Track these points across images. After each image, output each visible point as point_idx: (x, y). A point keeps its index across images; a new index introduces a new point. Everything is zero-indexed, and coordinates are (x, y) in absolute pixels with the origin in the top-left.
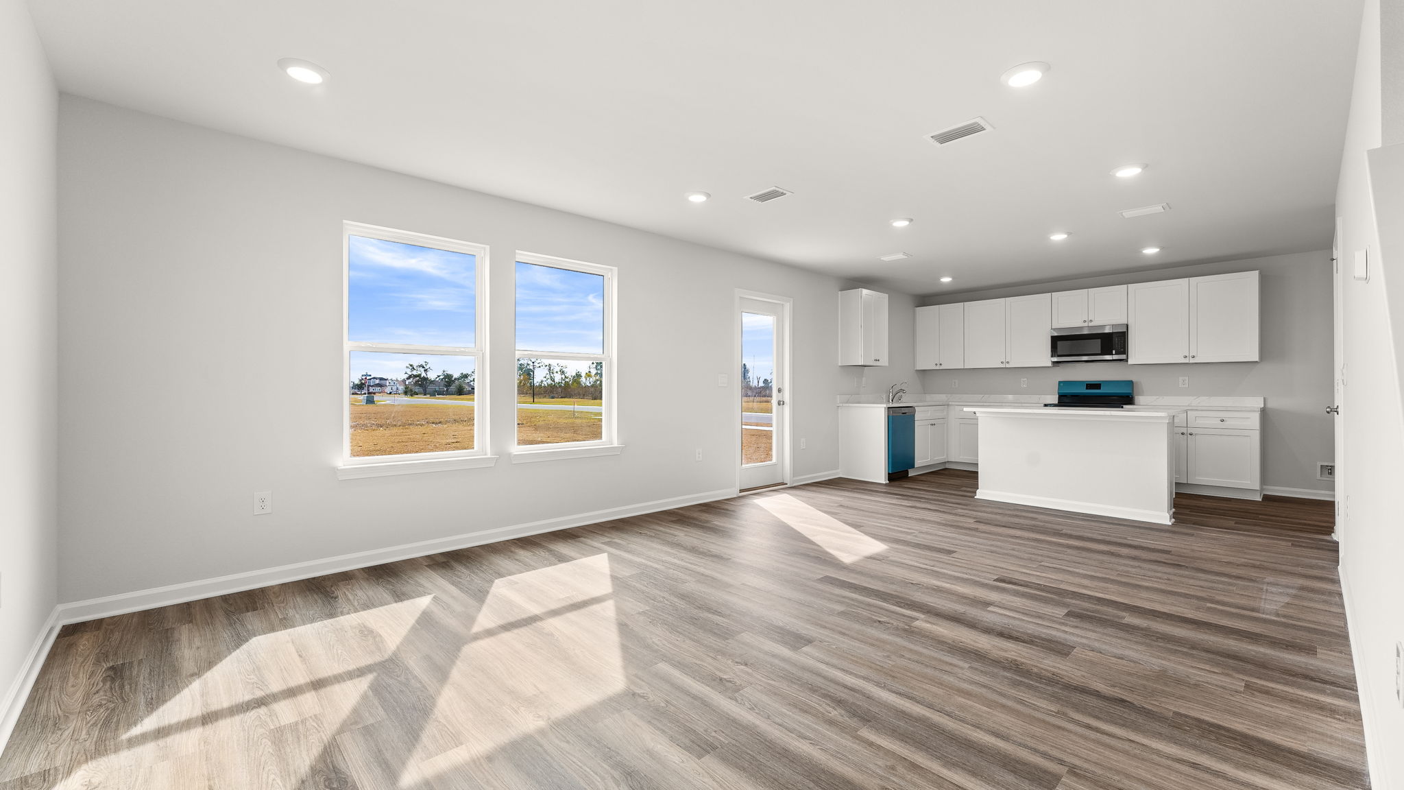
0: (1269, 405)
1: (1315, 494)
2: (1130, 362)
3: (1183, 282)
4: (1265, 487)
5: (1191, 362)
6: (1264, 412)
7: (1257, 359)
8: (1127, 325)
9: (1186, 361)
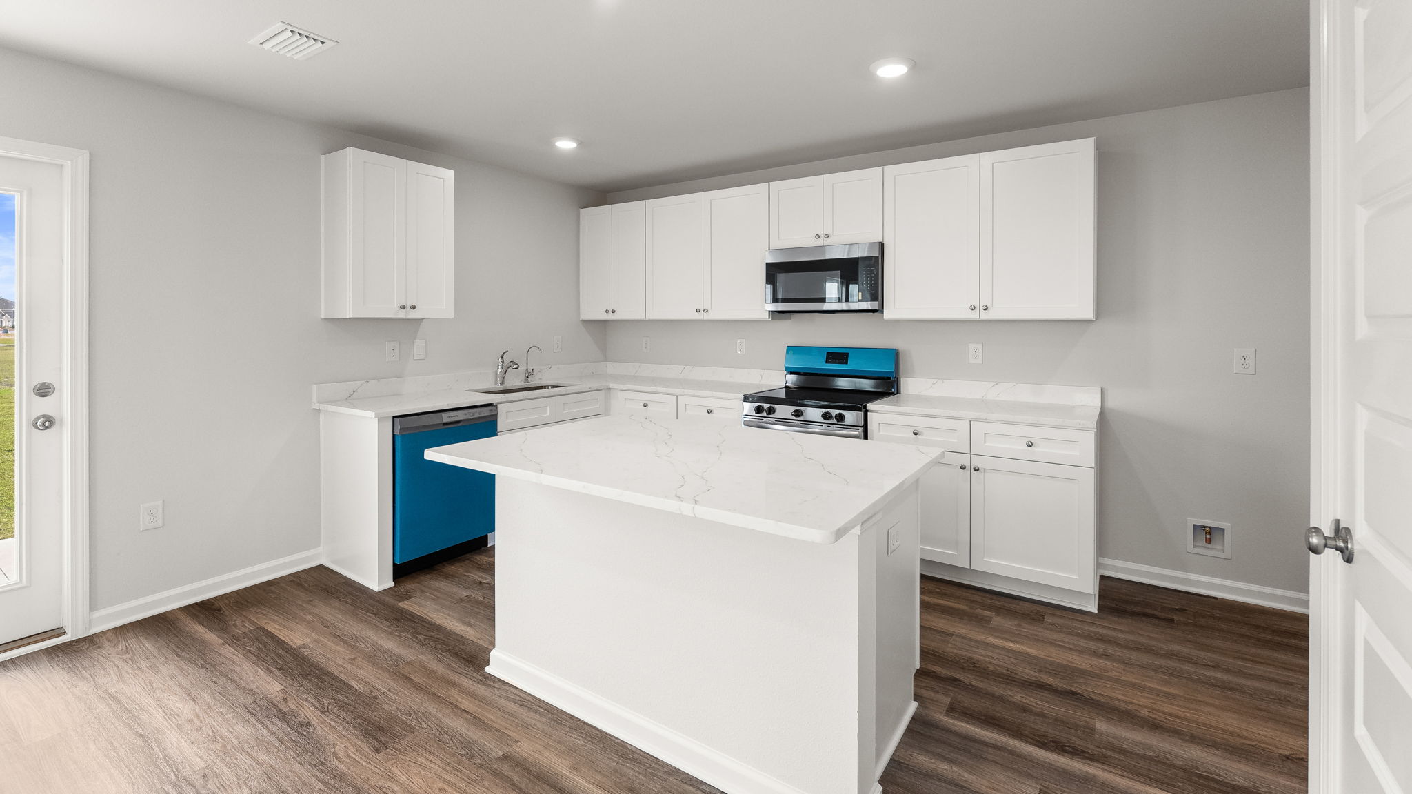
0: (1111, 404)
1: (1183, 581)
2: (888, 314)
3: (970, 160)
4: (1104, 561)
5: (982, 318)
6: (1104, 422)
7: (1089, 314)
8: (882, 245)
9: (974, 316)
